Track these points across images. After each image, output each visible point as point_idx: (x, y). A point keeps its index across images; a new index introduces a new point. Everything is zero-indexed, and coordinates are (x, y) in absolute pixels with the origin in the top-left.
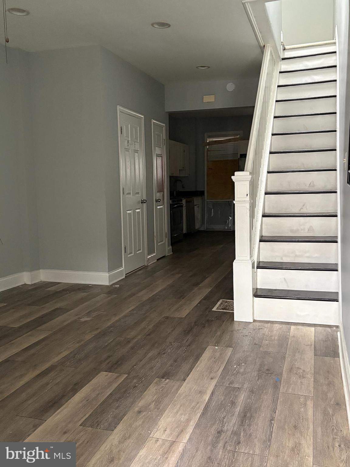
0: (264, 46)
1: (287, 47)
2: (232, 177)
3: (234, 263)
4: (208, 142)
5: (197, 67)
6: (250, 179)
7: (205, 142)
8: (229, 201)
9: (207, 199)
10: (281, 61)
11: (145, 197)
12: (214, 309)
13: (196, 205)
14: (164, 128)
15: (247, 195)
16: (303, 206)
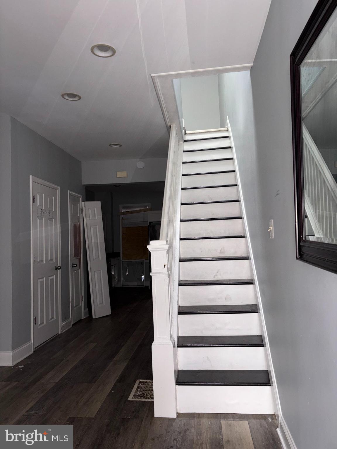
0: (170, 126)
1: (187, 132)
2: (148, 247)
3: (152, 346)
4: (122, 212)
5: (110, 145)
6: (167, 249)
7: (120, 212)
8: (141, 261)
9: (122, 260)
10: (183, 143)
11: (59, 264)
12: (130, 399)
13: (113, 265)
14: (80, 199)
15: (165, 266)
16: (217, 272)
